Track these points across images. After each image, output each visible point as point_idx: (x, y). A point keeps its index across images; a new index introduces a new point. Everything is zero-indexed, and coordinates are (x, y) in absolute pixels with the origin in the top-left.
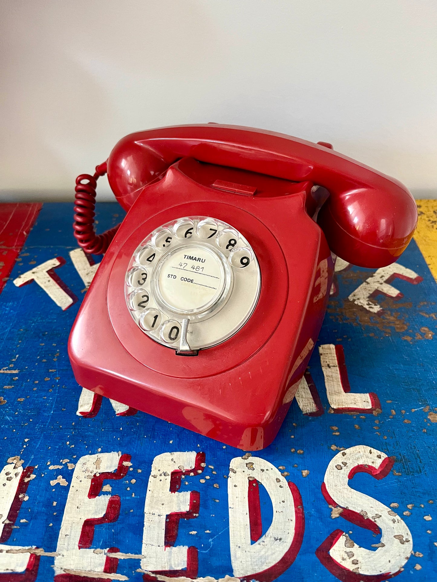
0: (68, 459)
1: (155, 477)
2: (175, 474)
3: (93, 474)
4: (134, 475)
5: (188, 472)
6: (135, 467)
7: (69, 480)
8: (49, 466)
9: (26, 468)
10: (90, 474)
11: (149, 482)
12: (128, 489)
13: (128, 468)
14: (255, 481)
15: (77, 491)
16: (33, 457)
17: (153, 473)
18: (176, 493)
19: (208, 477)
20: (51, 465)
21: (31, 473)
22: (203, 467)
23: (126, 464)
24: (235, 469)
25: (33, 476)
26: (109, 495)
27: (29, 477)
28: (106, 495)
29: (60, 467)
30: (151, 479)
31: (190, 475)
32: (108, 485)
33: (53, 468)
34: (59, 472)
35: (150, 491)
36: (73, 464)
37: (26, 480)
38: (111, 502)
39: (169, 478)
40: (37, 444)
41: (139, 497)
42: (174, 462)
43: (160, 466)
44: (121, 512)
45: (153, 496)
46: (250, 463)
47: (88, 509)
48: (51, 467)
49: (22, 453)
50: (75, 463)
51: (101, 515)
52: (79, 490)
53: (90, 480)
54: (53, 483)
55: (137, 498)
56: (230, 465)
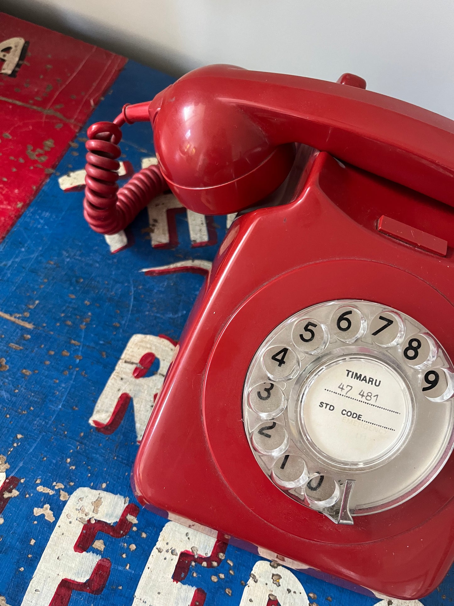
0: (63, 485)
1: (160, 551)
2: (185, 557)
3: (87, 518)
4: (135, 538)
5: (201, 559)
6: (141, 529)
7: (57, 516)
8: (38, 485)
9: (10, 477)
10: (84, 517)
11: (151, 556)
12: (124, 556)
13: (131, 525)
15: (63, 534)
16: (21, 464)
17: (158, 545)
18: (179, 583)
19: (222, 576)
20: (41, 484)
21: (15, 487)
22: (221, 559)
23: (130, 518)
24: (257, 577)
25: (15, 493)
26: (98, 555)
27: (10, 492)
28: (95, 554)
29: (51, 492)
30: (154, 551)
31: (202, 565)
32: (101, 541)
33: (42, 490)
34: (48, 499)
35: (149, 568)
36: (67, 494)
37: (6, 495)
38: (99, 568)
39: (176, 559)
40: (31, 446)
41: (133, 572)
42: (189, 538)
43: (170, 538)
44: (107, 584)
45: (150, 577)
46: (277, 575)
47: (70, 565)
48: (40, 489)
49: (9, 453)
50: (70, 493)
51: (83, 579)
52: (65, 534)
53: (82, 526)
54: (37, 512)
55: (131, 573)
56: (254, 569)
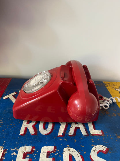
0: (17, 148)
1: (42, 153)
2: (48, 153)
3: (24, 152)
4: (36, 153)
5: (52, 152)
6: (36, 150)
7: (17, 153)
9: (4, 150)
11: (40, 155)
12: (34, 157)
14: (71, 155)
15: (19, 157)
16: (6, 147)
18: (48, 158)
19: (57, 154)
21: (6, 151)
22: (56, 150)
23: (33, 149)
24: (65, 151)
25: (6, 152)
26: (28, 158)
27: (5, 152)
29: (14, 150)
32: (28, 155)
35: (41, 157)
37: (4, 153)
38: (29, 160)
39: (46, 154)
41: (37, 159)
42: (48, 149)
43: (44, 150)
45: (41, 159)
46: (69, 149)
48: (12, 150)
49: (3, 145)
50: (19, 149)
53: (23, 154)
54: (12, 154)
